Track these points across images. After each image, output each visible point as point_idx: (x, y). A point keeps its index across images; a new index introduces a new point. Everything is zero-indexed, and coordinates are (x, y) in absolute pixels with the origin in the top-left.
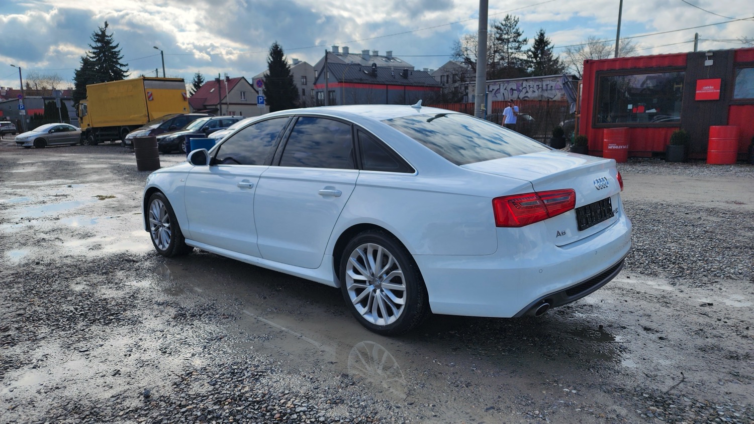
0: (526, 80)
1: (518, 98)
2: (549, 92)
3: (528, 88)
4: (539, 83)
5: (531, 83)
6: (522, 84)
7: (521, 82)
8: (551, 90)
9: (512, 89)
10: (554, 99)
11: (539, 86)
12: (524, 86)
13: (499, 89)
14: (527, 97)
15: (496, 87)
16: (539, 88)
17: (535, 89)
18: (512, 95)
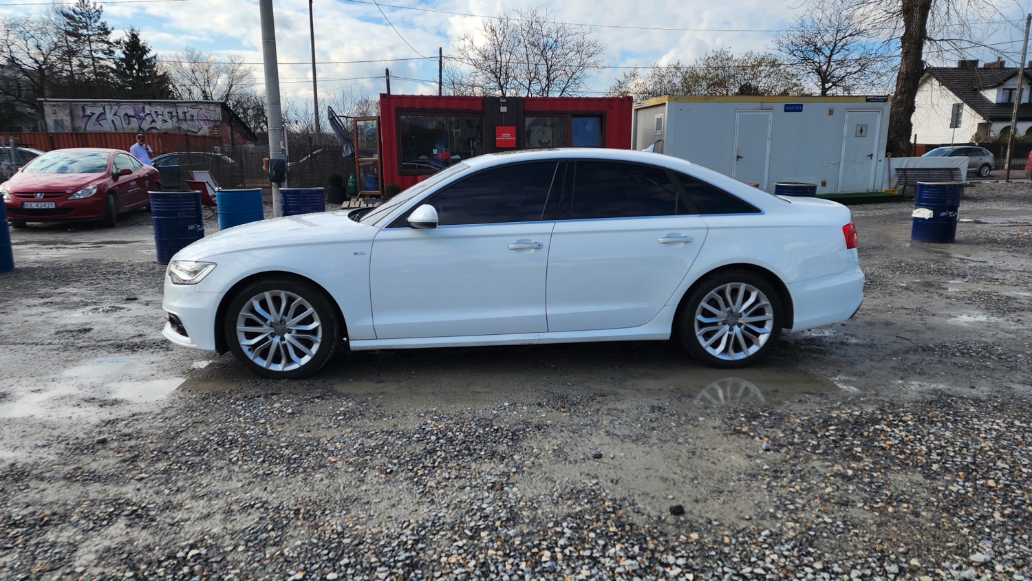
0: (150, 103)
1: (140, 128)
2: (189, 122)
3: (153, 114)
4: (171, 110)
5: (159, 109)
6: (143, 108)
7: (141, 106)
8: (192, 120)
9: (126, 115)
10: (199, 134)
11: (171, 113)
12: (146, 112)
13: (104, 113)
14: (155, 128)
15: (98, 111)
16: (172, 117)
17: (167, 117)
18: (129, 124)
